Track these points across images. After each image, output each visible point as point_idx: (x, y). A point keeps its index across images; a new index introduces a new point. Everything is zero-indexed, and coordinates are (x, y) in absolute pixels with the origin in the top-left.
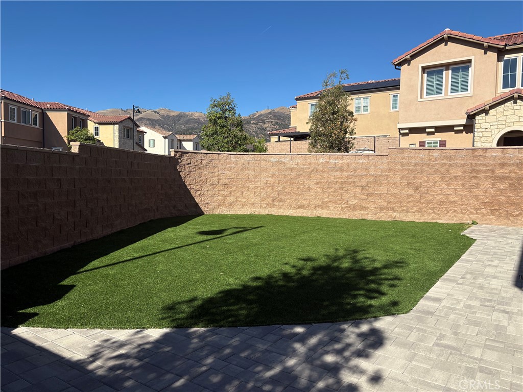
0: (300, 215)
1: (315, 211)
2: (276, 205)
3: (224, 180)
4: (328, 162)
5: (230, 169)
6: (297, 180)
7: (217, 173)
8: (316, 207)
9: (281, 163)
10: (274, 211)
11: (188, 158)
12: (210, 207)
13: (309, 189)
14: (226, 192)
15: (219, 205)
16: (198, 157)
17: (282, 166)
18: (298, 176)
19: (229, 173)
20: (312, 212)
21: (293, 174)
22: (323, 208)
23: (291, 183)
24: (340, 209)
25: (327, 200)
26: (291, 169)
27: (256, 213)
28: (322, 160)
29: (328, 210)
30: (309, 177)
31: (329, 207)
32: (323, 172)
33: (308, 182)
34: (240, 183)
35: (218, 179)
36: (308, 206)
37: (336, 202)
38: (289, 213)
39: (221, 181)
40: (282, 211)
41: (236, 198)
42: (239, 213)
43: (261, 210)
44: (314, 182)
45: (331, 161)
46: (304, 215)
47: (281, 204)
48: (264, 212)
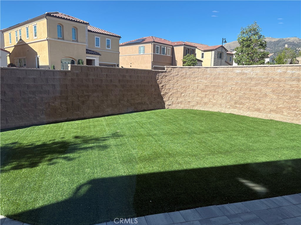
0: (256, 116)
1: (270, 115)
2: (238, 107)
3: (202, 86)
4: (285, 72)
5: (206, 79)
6: (255, 88)
7: (196, 82)
8: (271, 111)
9: (244, 74)
10: (236, 112)
11: (177, 71)
12: (191, 104)
13: (266, 95)
14: (203, 95)
15: (198, 103)
16: (184, 71)
17: (244, 76)
18: (256, 85)
19: (206, 82)
20: (267, 115)
21: (253, 83)
22: (277, 113)
23: (250, 90)
24: (293, 115)
25: (281, 106)
26: (251, 79)
27: (222, 112)
28: (279, 71)
29: (282, 115)
30: (267, 85)
31: (283, 112)
32: (279, 81)
33: (265, 90)
34: (212, 89)
35: (198, 86)
36: (264, 110)
37: (290, 108)
38: (246, 114)
39: (199, 87)
40: (242, 112)
41: (209, 100)
42: (211, 110)
43: (226, 110)
44: (271, 90)
45: (288, 71)
46: (260, 117)
47: (241, 106)
48: (228, 111)
